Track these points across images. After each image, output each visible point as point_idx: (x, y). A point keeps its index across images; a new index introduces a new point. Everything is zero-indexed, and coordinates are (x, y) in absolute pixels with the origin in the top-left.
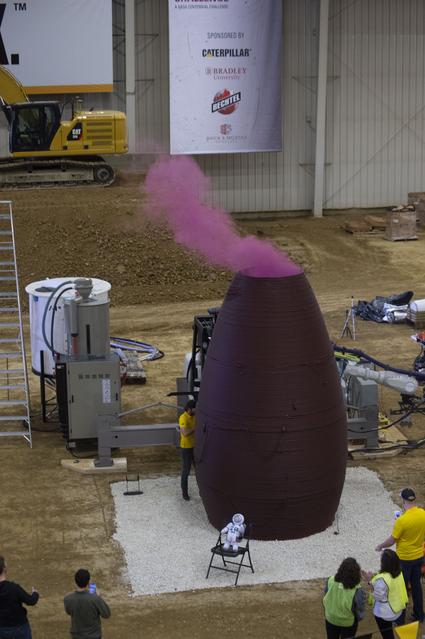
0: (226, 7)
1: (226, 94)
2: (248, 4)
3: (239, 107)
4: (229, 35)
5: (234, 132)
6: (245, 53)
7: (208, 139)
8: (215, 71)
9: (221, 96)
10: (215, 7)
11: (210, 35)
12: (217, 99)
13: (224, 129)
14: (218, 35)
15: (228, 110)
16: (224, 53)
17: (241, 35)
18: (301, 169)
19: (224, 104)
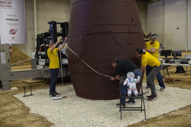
0: (11, 9)
1: (13, 29)
2: (17, 8)
3: (16, 33)
4: (13, 16)
5: (15, 39)
6: (17, 20)
7: (9, 40)
8: (10, 24)
9: (12, 30)
10: (8, 8)
11: (8, 15)
12: (11, 31)
13: (13, 38)
14: (10, 15)
15: (14, 33)
16: (12, 20)
17: (16, 16)
18: (32, 49)
19: (13, 32)
